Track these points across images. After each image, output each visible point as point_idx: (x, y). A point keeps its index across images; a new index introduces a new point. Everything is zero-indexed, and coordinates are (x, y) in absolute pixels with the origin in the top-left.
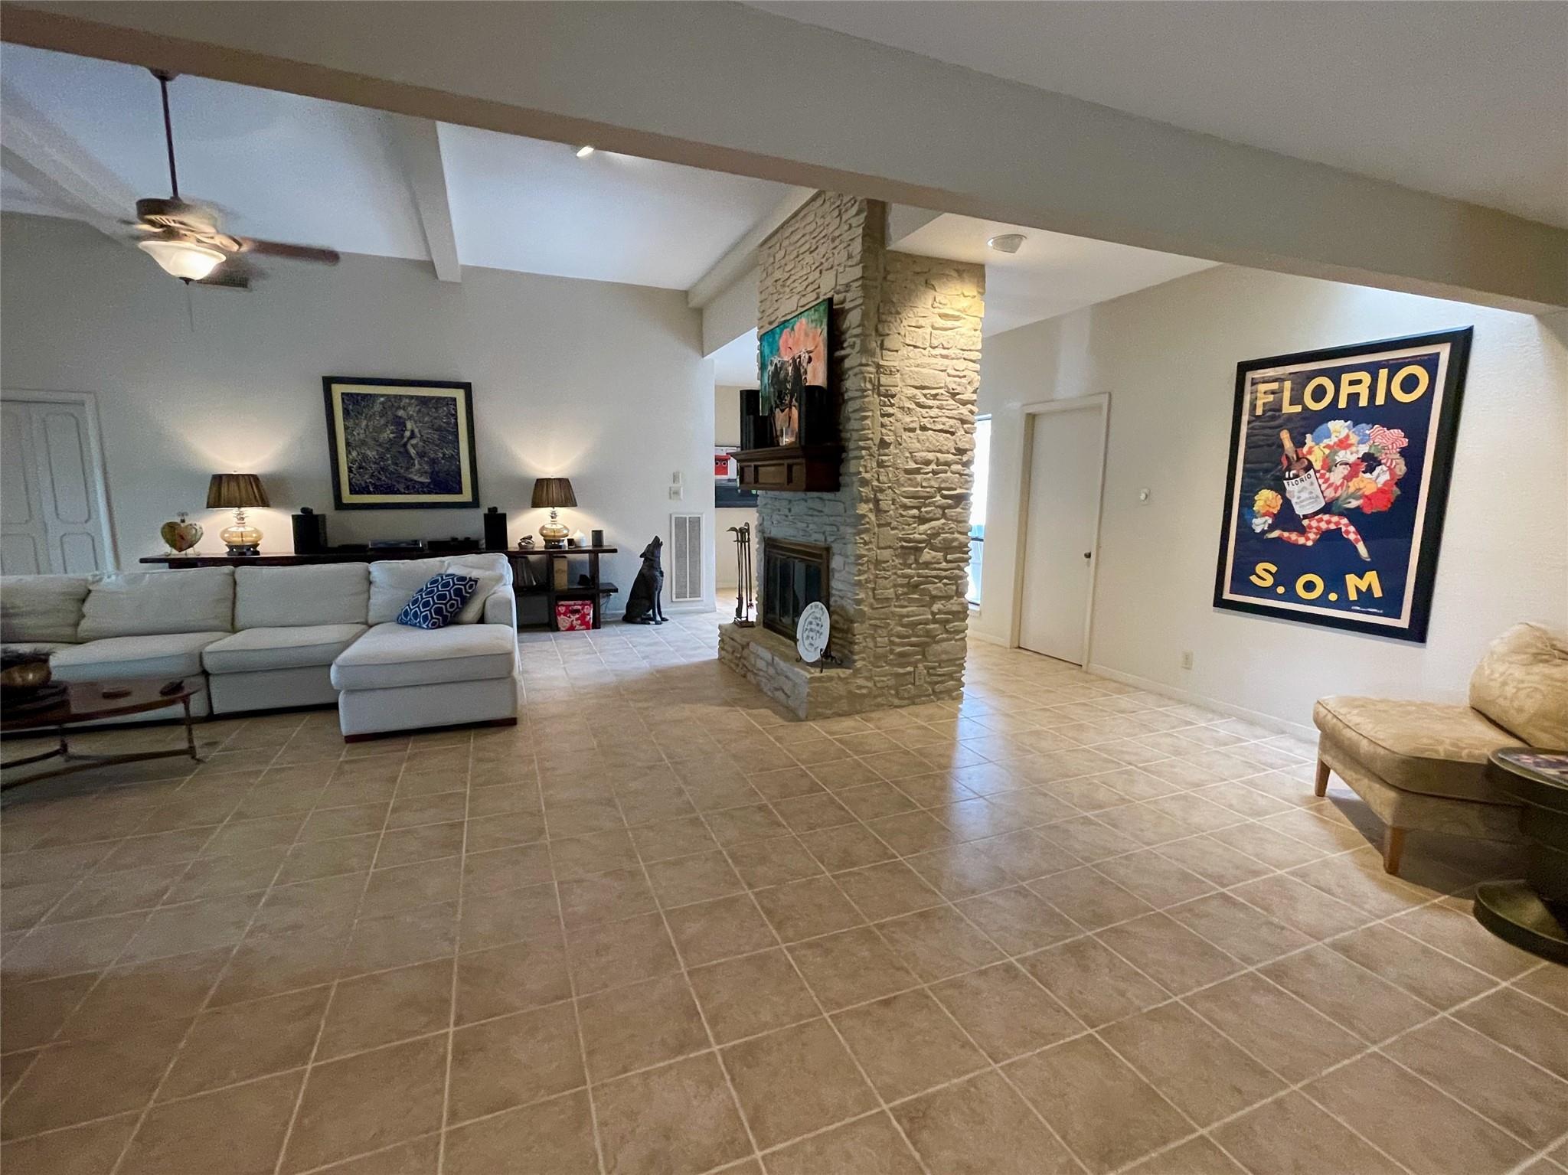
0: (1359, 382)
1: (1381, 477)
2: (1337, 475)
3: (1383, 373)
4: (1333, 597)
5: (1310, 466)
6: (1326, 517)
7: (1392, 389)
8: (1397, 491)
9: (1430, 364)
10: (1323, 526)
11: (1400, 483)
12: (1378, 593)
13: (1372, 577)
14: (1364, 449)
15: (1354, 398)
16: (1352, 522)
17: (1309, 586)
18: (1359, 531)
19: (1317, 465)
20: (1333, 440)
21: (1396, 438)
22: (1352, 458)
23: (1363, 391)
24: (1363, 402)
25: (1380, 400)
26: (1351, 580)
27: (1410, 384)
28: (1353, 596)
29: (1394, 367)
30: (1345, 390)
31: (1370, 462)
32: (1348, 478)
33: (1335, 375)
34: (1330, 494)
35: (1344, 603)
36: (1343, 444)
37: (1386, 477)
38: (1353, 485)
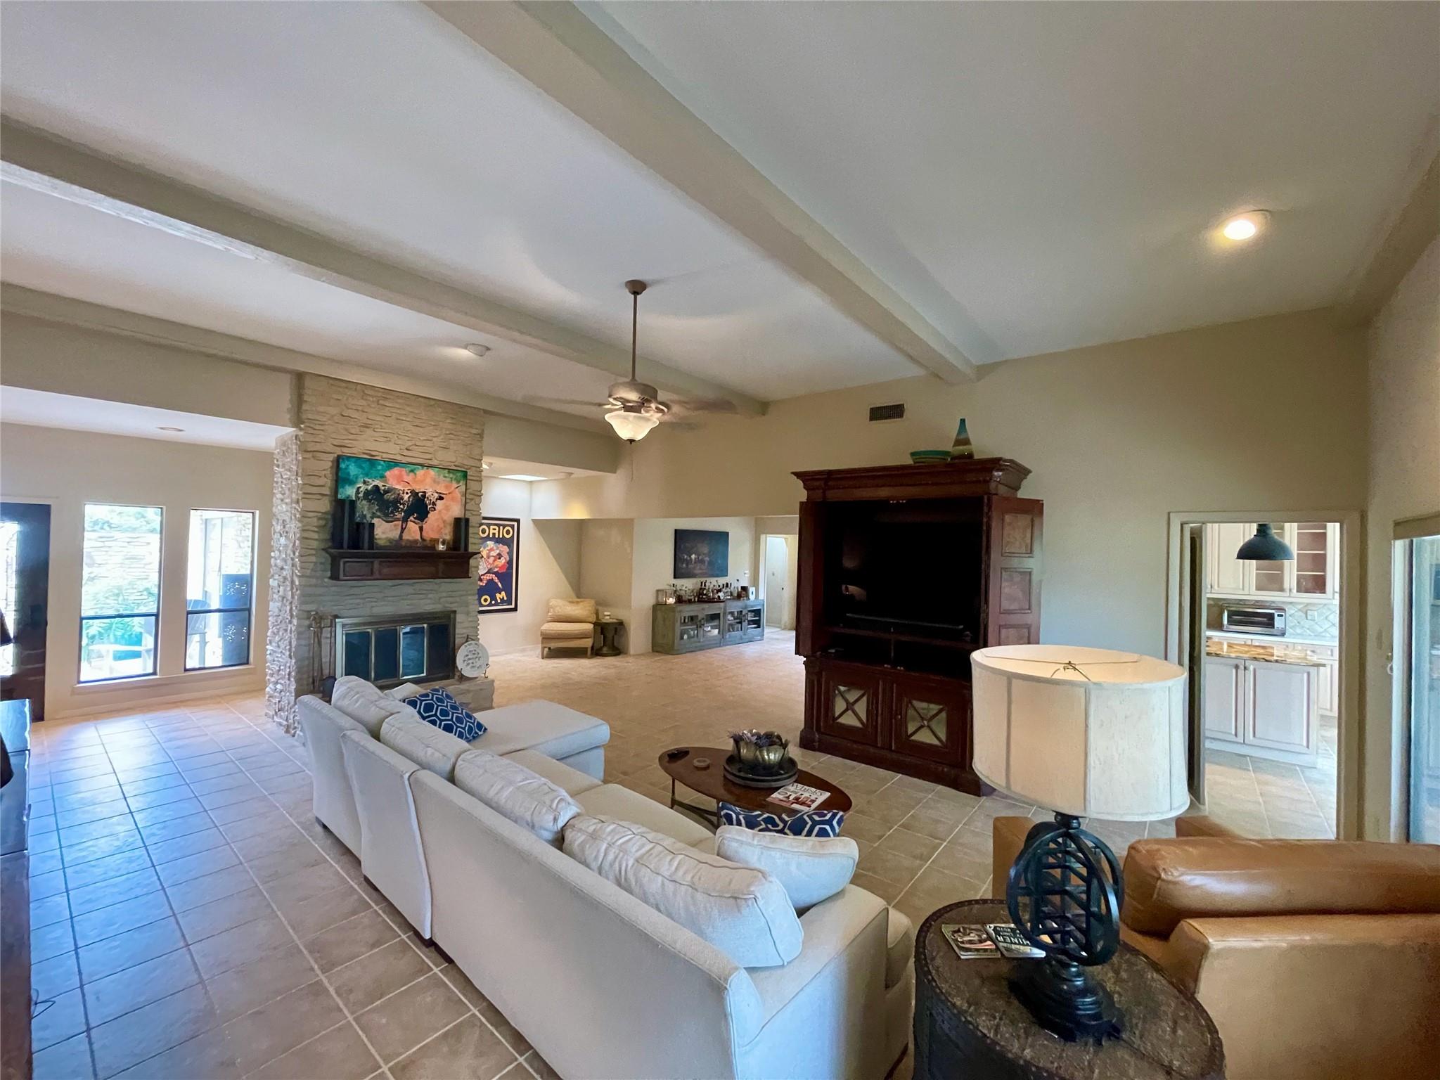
0: (495, 529)
1: (503, 561)
2: (491, 560)
3: (501, 527)
4: (493, 602)
5: (482, 557)
6: (489, 575)
7: (503, 533)
8: (508, 565)
9: (512, 527)
10: (488, 578)
11: (508, 563)
12: (505, 598)
13: (503, 593)
14: (498, 551)
15: (494, 534)
16: (496, 576)
17: (486, 600)
18: (498, 579)
19: (485, 557)
20: (489, 548)
21: (505, 549)
22: (495, 555)
23: (496, 532)
24: (497, 536)
25: (501, 536)
26: (498, 595)
27: (508, 532)
28: (499, 601)
29: (504, 526)
30: (492, 531)
31: (500, 556)
32: (494, 561)
33: (488, 525)
34: (489, 566)
35: (496, 604)
36: (492, 550)
37: (504, 561)
38: (496, 563)
